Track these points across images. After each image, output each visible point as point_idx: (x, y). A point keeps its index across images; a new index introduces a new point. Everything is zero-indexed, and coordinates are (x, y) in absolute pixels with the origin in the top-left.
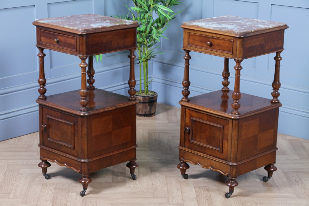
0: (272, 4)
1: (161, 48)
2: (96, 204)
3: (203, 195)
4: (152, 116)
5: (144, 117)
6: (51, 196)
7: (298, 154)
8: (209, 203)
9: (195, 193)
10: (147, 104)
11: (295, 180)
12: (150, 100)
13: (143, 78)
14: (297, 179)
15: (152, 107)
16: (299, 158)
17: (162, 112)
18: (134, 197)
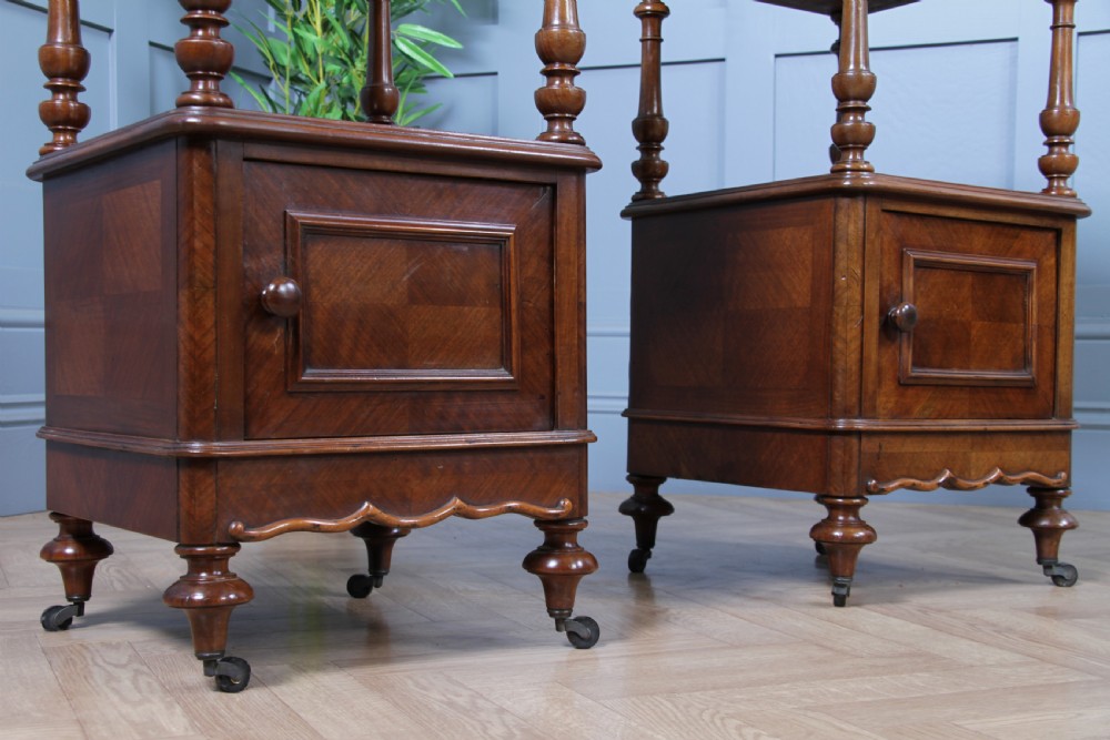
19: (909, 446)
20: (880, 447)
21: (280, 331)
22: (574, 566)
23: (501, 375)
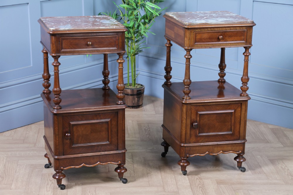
0: (253, 1)
1: (147, 43)
2: (96, 193)
3: (196, 183)
4: (139, 108)
5: (132, 108)
6: (51, 187)
7: (281, 142)
8: (203, 190)
9: (189, 181)
10: (135, 96)
11: (282, 167)
12: (139, 92)
13: (130, 71)
14: (283, 166)
15: (140, 99)
16: (282, 146)
17: (148, 104)
18: (131, 186)
19: (197, 148)
20: (190, 148)
21: (69, 140)
22: (122, 171)
23: (108, 142)
